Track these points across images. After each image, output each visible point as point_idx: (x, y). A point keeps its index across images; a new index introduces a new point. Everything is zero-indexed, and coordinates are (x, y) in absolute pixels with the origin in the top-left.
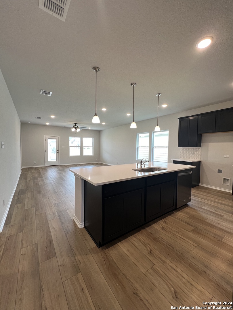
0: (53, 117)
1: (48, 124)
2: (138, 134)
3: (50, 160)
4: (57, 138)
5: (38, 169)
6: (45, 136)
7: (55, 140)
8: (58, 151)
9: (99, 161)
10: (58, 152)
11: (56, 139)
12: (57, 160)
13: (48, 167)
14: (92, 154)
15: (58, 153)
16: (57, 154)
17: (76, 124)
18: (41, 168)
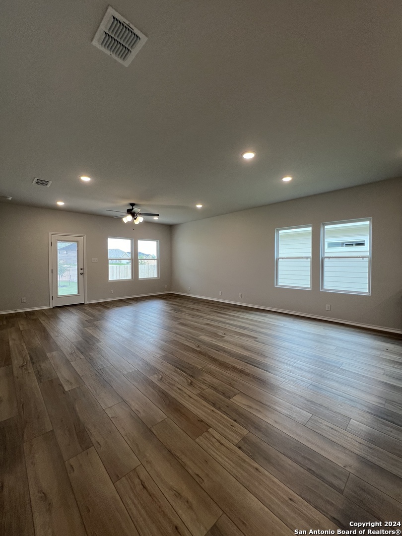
0: (86, 179)
1: (60, 204)
2: (278, 230)
3: (61, 292)
4: (80, 239)
5: (35, 317)
6: (50, 234)
7: (75, 245)
8: (81, 269)
9: (170, 290)
10: (82, 271)
11: (77, 242)
12: (80, 292)
13: (58, 309)
14: (155, 276)
15: (81, 274)
16: (81, 276)
17: (133, 205)
18: (42, 312)
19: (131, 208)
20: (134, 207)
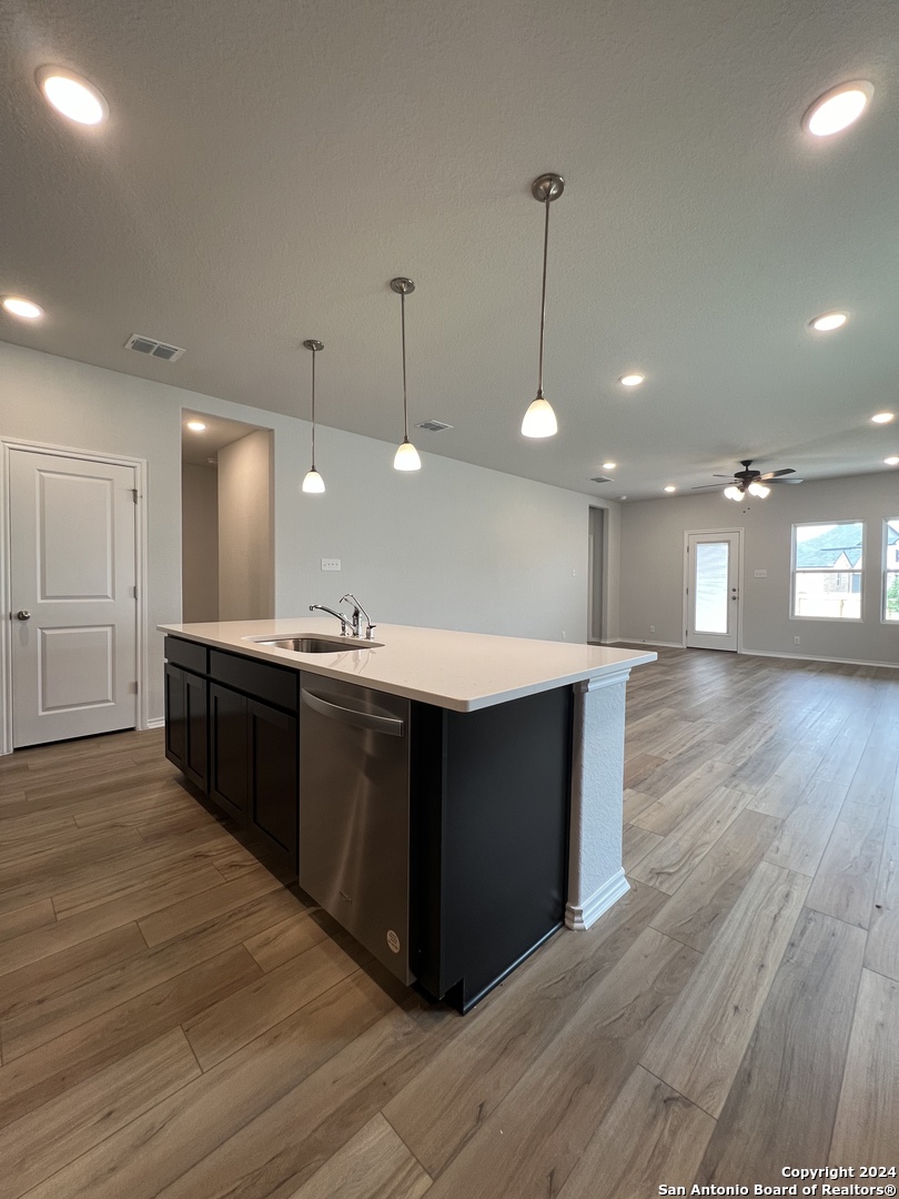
1: (670, 489)
4: (733, 537)
6: (686, 534)
7: (725, 547)
8: (734, 590)
10: (735, 594)
11: (728, 542)
15: (734, 599)
16: (733, 603)
19: (744, 469)
20: (750, 468)
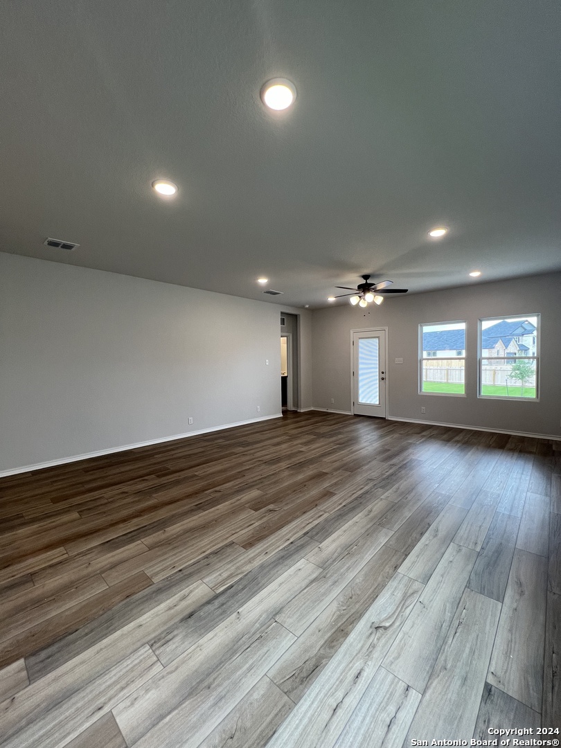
3: (363, 399)
4: (381, 333)
7: (376, 342)
8: (383, 373)
10: (383, 376)
12: (381, 402)
15: (383, 379)
16: (382, 382)
17: (366, 277)
19: (364, 282)
20: (369, 281)
